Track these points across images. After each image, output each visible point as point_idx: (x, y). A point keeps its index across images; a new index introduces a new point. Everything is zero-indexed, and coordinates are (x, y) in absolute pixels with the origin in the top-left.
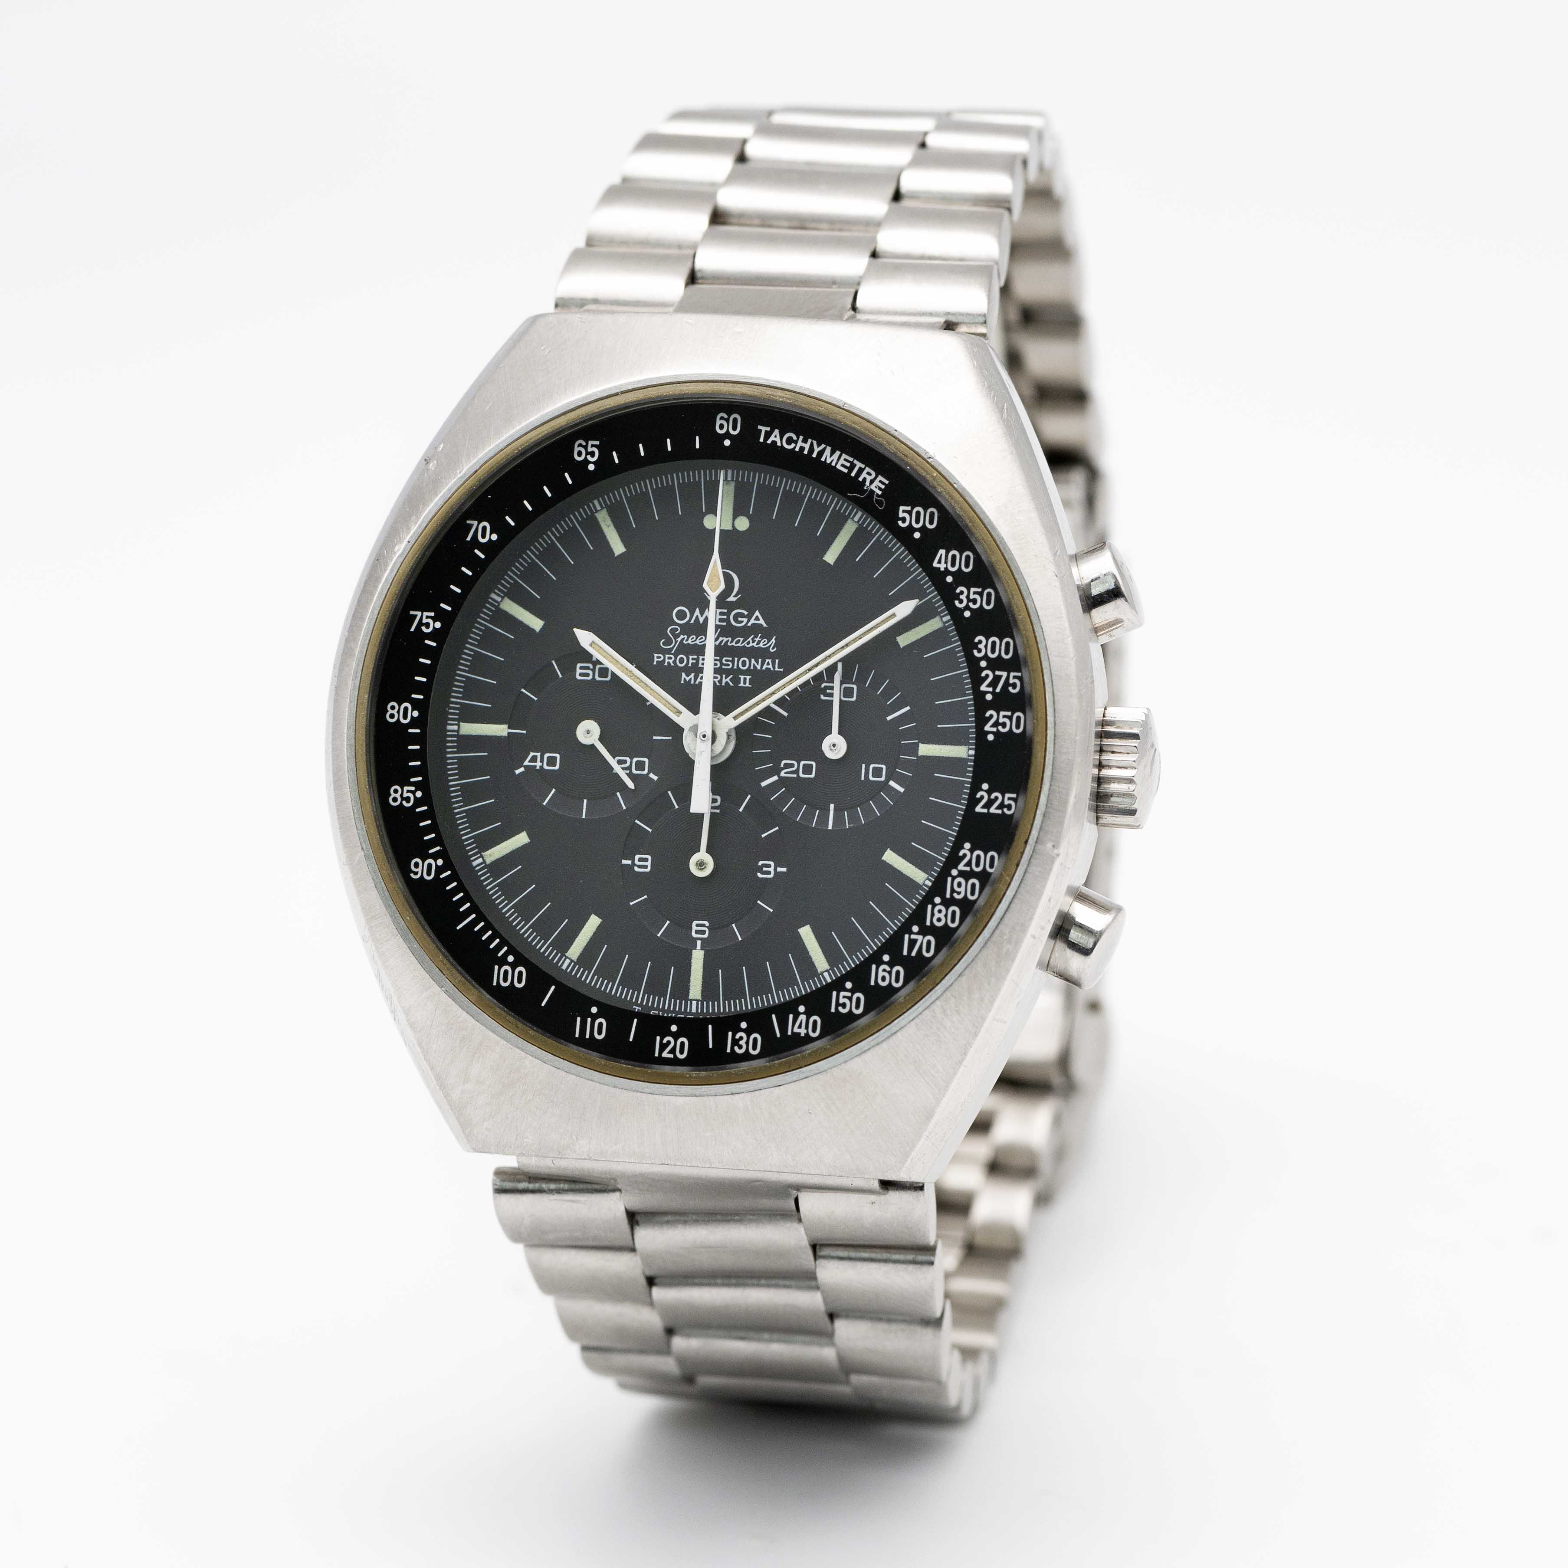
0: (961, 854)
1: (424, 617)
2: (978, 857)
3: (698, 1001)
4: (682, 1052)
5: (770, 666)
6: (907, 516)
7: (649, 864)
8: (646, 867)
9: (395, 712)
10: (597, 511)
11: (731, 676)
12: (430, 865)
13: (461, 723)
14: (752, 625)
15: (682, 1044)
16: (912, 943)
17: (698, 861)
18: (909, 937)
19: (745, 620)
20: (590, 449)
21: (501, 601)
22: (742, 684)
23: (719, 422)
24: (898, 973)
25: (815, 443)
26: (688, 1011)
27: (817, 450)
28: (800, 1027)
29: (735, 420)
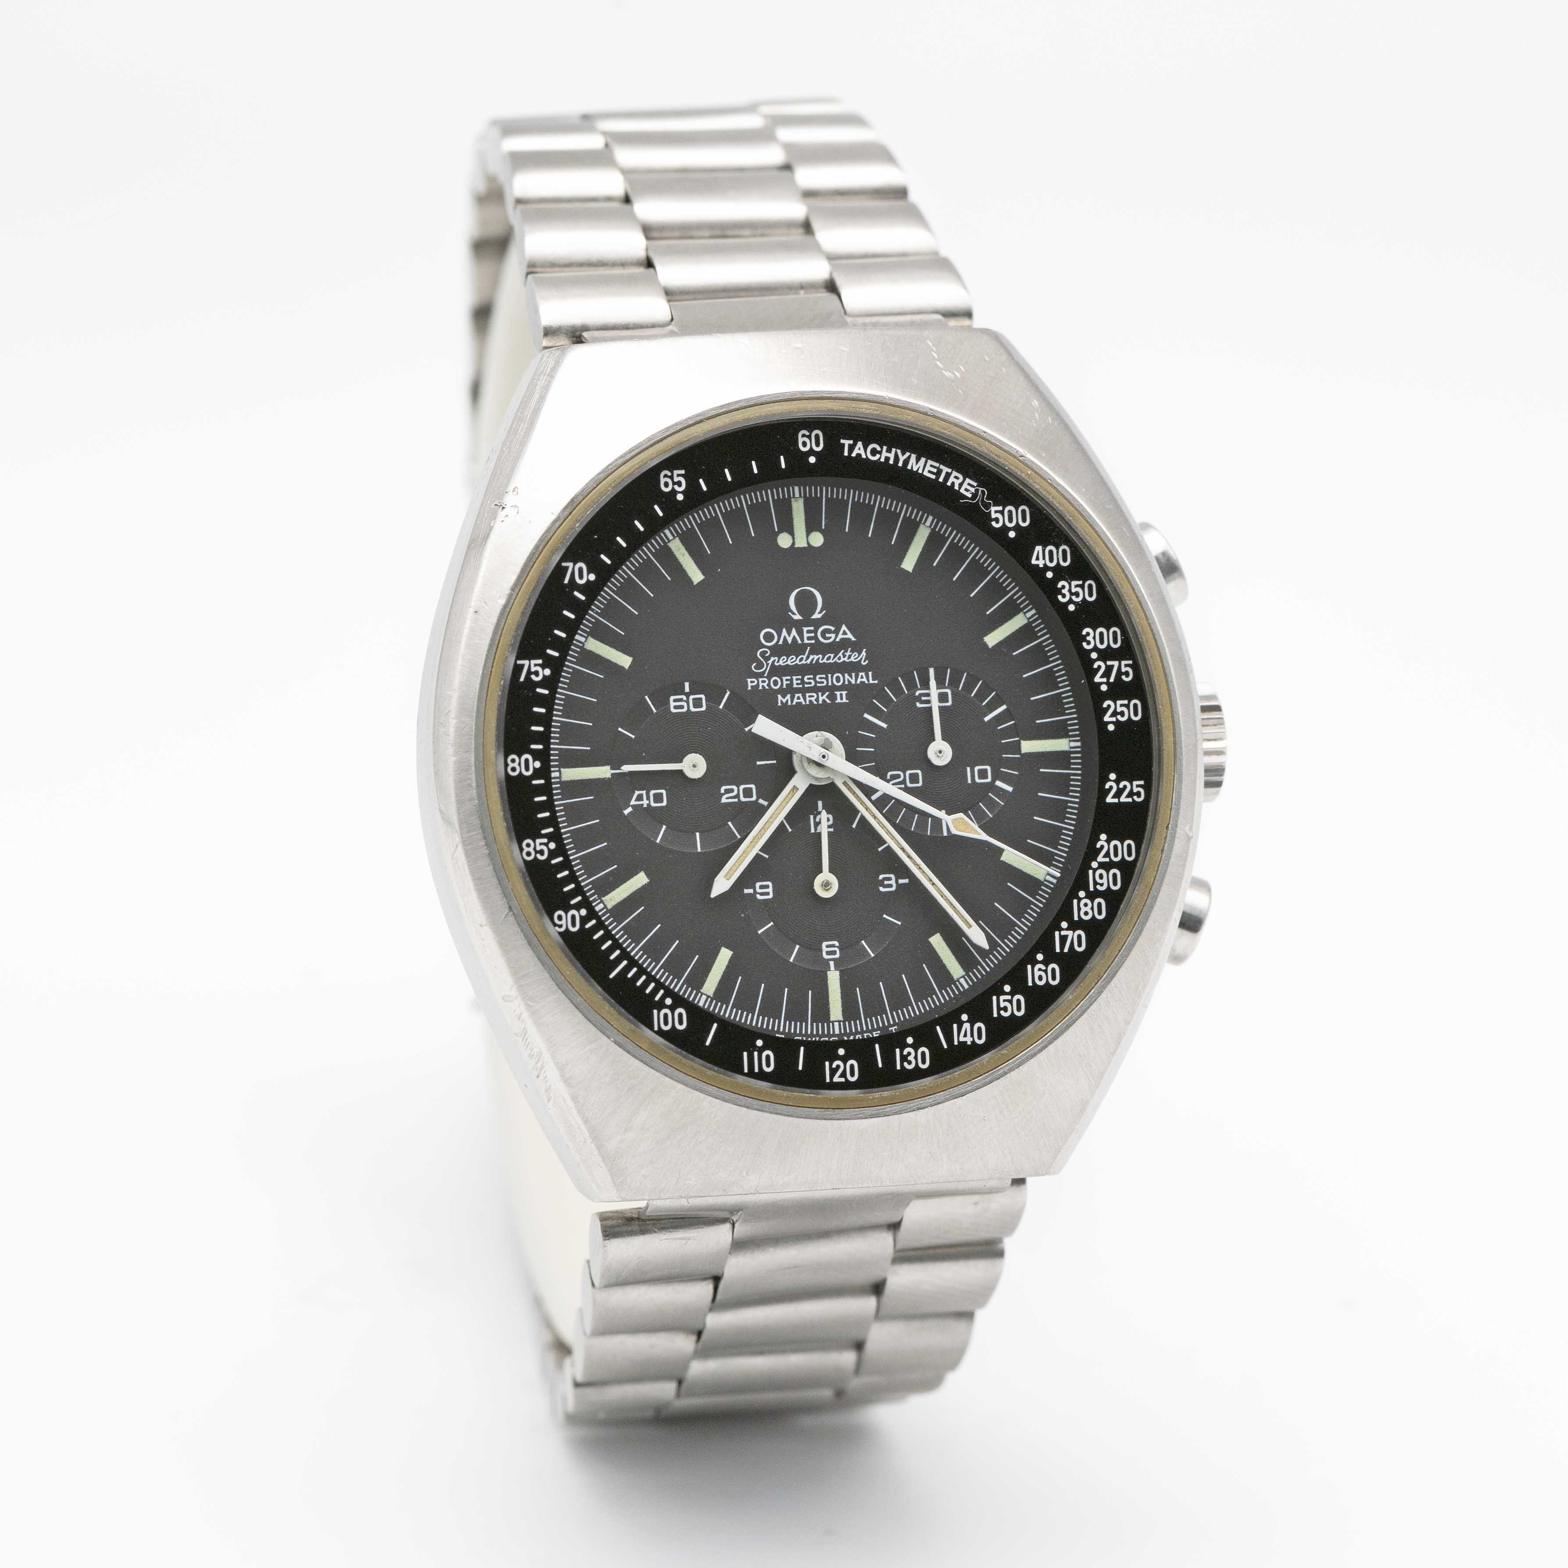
0: (1098, 846)
1: (532, 666)
2: (1116, 847)
3: (839, 1022)
4: (852, 1074)
5: (865, 680)
6: (999, 516)
7: (770, 890)
8: (768, 894)
9: (516, 765)
10: (669, 541)
12: (573, 917)
13: (562, 769)
14: (840, 639)
15: (852, 1066)
16: (1063, 939)
17: (823, 882)
18: (1060, 934)
19: (833, 636)
20: (676, 479)
21: (585, 641)
22: (839, 700)
23: (801, 440)
24: (1053, 970)
25: (899, 451)
26: (832, 1033)
27: (902, 458)
28: (965, 1035)
29: (817, 437)
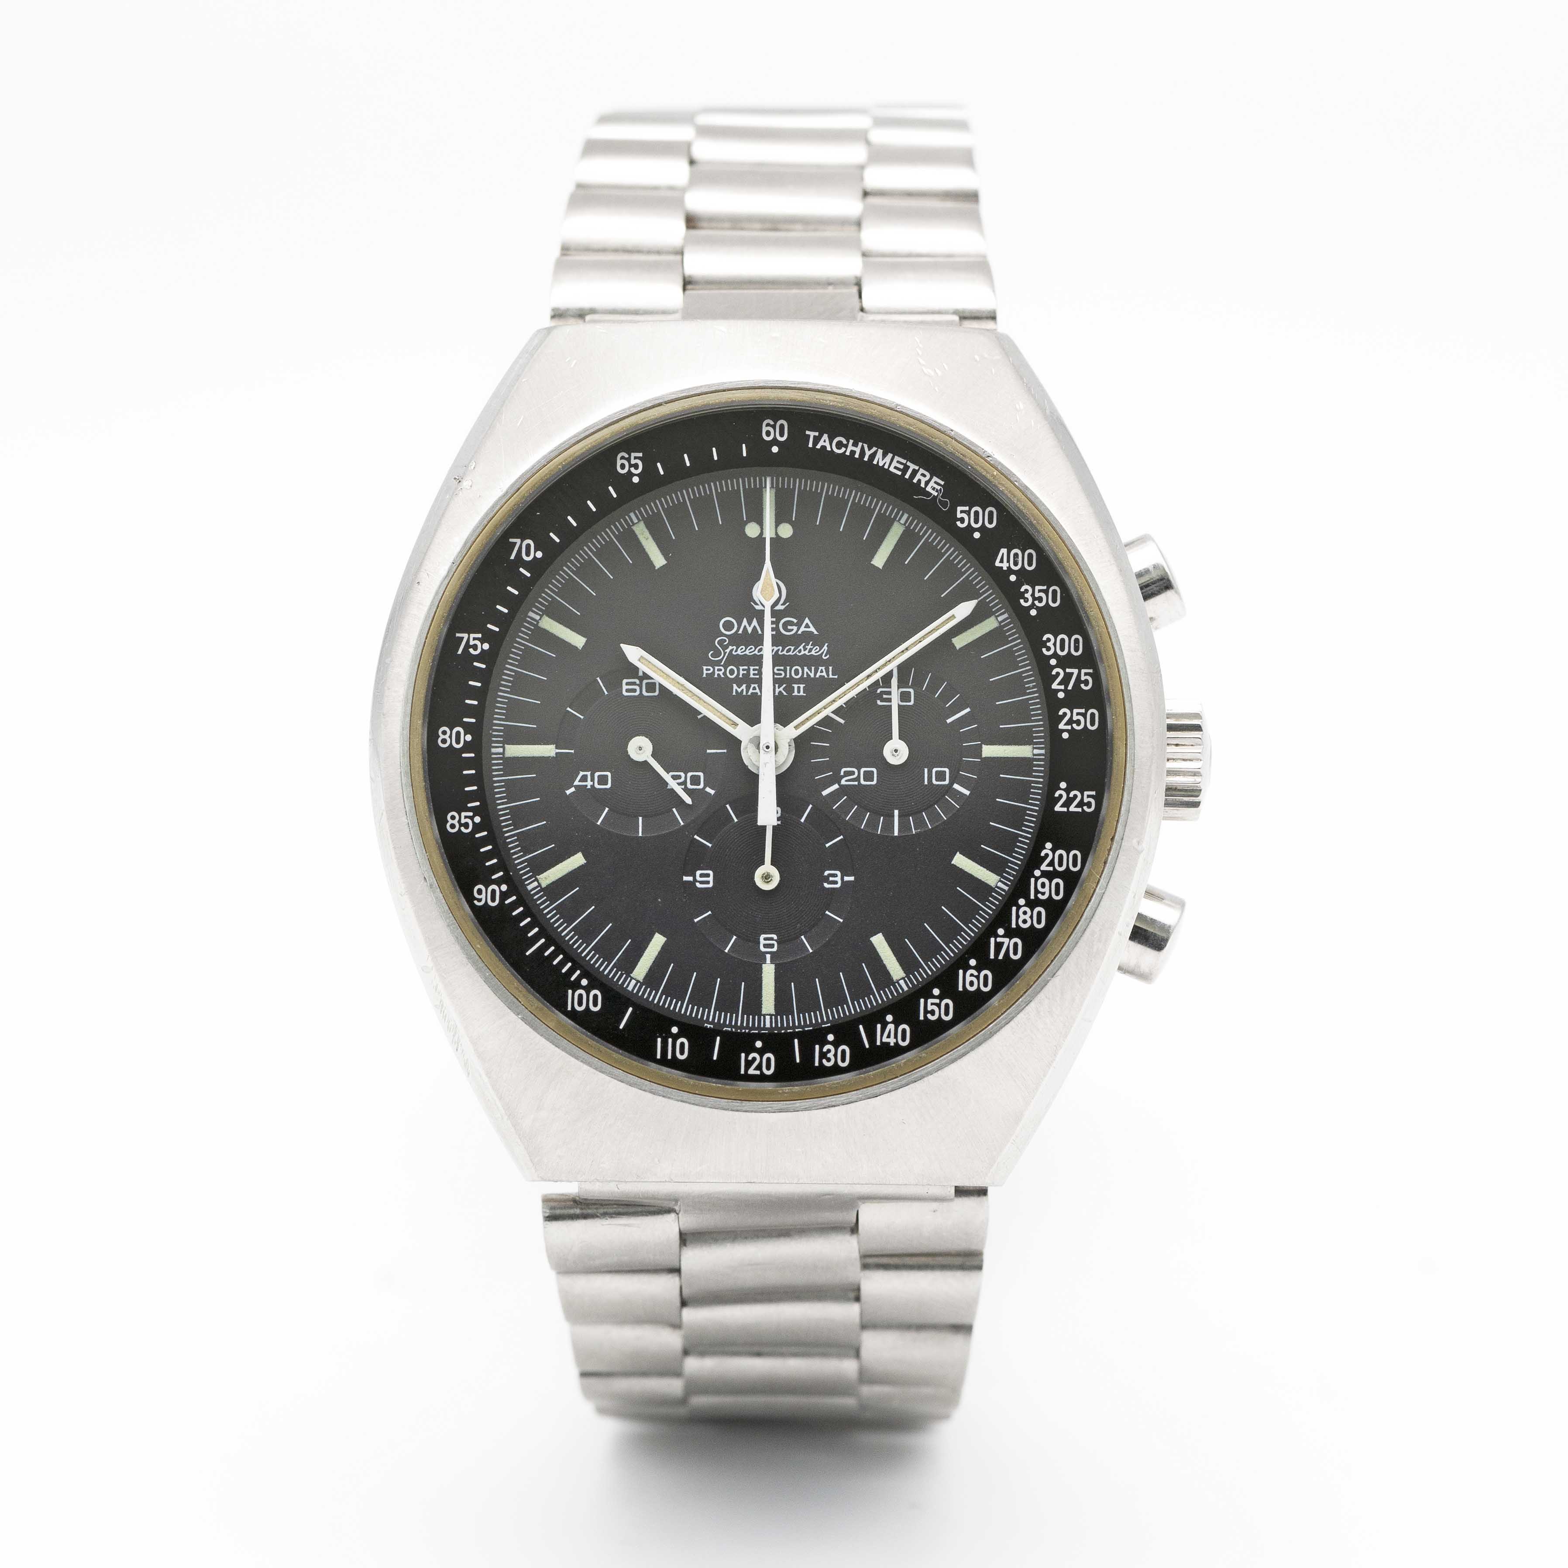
0: (1043, 854)
1: (471, 639)
2: (1061, 856)
3: (771, 1015)
4: (768, 1068)
5: (824, 674)
6: (965, 516)
7: (711, 879)
8: (708, 882)
9: (447, 737)
10: (634, 524)
11: (784, 685)
12: (493, 891)
13: (506, 745)
14: (802, 632)
15: (768, 1060)
16: (999, 946)
17: (764, 874)
18: (995, 940)
19: (795, 628)
20: (633, 462)
21: (540, 619)
22: (796, 693)
23: (765, 429)
24: (986, 977)
25: (866, 446)
26: (762, 1026)
27: (868, 453)
28: (889, 1036)
29: (782, 426)
